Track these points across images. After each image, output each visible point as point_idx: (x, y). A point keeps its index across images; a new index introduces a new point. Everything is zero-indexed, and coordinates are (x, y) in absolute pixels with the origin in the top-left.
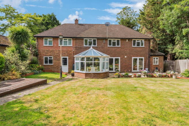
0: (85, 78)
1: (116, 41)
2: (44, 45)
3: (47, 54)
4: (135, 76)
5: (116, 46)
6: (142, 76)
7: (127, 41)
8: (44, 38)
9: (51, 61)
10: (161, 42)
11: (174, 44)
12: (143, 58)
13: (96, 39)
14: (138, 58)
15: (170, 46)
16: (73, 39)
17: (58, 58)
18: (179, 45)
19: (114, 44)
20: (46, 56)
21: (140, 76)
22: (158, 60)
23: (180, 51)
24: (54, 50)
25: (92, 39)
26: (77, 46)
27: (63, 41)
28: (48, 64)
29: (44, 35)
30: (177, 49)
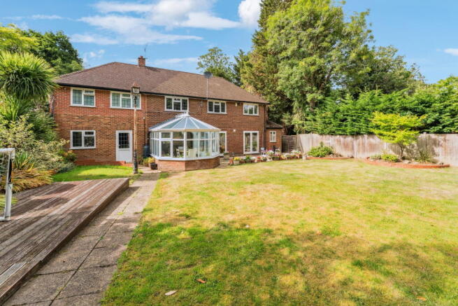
0: (186, 171)
1: (220, 104)
2: (72, 104)
3: (80, 126)
4: (260, 161)
5: (221, 112)
6: (268, 160)
7: (236, 105)
8: (72, 89)
9: (89, 141)
10: (275, 109)
11: (291, 113)
12: (258, 132)
13: (187, 99)
14: (251, 132)
15: (286, 116)
16: (142, 96)
17: (107, 134)
18: (297, 114)
19: (217, 109)
20: (76, 128)
21: (265, 160)
22: (275, 135)
23: (301, 122)
24: (99, 115)
25: (181, 98)
26: (152, 110)
27: (121, 99)
28: (83, 147)
29: (72, 82)
30: (296, 119)
